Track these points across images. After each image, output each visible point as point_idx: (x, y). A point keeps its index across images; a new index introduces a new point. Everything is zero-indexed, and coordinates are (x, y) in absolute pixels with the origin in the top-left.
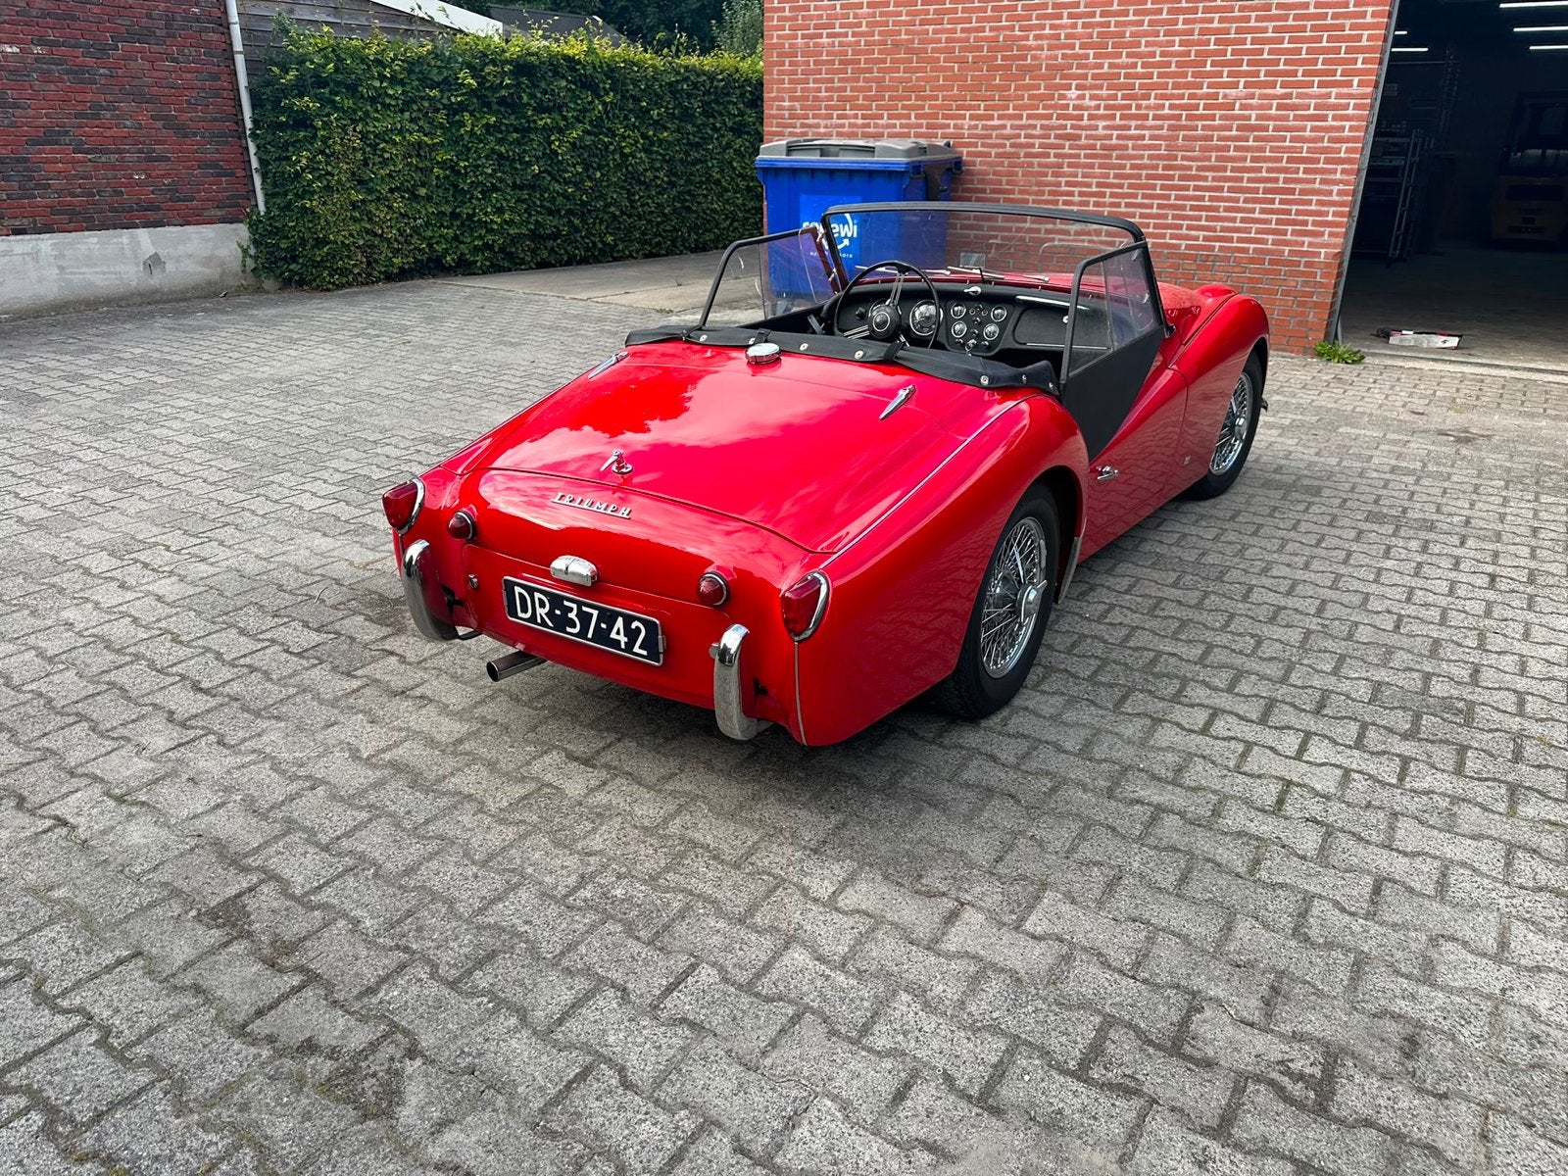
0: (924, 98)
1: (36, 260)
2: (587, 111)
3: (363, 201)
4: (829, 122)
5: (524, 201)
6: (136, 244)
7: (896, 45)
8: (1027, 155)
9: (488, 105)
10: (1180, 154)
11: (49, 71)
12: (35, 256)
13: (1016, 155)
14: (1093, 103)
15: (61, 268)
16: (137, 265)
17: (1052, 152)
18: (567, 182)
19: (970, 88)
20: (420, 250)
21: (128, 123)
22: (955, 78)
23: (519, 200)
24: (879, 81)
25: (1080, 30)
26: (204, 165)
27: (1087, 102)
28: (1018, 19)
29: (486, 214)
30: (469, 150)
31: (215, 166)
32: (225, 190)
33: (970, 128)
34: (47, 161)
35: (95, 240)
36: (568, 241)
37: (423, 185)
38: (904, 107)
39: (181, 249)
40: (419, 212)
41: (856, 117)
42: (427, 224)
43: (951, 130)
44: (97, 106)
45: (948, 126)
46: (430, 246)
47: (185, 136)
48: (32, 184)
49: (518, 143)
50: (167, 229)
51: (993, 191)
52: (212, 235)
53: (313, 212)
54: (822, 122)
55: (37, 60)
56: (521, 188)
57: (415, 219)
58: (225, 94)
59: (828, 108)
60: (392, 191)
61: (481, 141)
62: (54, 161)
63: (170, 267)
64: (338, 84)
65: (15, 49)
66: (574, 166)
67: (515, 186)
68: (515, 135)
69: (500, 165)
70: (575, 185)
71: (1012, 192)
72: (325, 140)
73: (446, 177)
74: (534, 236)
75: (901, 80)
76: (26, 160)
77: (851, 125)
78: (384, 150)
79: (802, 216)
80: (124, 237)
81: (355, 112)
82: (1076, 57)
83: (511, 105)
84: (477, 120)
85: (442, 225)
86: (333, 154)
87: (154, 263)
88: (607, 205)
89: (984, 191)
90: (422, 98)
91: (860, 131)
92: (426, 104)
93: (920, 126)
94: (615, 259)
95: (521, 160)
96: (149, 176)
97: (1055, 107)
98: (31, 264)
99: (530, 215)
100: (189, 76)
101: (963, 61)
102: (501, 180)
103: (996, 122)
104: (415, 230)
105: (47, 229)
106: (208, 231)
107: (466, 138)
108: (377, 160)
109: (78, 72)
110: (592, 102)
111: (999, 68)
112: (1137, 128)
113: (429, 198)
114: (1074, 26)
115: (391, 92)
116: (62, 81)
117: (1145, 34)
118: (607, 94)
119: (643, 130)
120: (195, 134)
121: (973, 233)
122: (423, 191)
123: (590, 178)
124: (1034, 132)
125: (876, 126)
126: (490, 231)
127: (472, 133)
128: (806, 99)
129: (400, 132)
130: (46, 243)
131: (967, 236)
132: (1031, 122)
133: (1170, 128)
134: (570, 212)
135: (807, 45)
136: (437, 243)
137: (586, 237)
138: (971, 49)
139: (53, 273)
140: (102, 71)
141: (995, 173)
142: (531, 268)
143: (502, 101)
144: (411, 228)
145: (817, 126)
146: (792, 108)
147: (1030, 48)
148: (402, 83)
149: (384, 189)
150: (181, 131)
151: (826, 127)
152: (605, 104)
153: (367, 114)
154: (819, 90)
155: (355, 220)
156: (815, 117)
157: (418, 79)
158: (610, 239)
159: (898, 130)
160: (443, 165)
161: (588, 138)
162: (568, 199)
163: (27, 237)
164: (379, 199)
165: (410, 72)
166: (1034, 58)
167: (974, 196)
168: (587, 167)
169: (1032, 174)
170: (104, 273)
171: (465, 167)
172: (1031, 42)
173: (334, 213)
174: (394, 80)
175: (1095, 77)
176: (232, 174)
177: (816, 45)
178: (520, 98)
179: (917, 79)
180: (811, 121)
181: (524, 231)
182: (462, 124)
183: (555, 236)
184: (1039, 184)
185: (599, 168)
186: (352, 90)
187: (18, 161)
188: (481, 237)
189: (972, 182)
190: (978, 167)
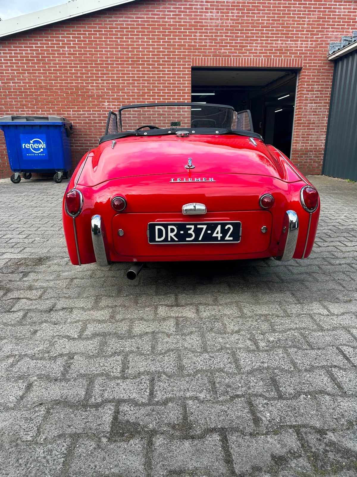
0: (55, 105)
4: (17, 112)
7: (41, 87)
8: (94, 123)
10: (142, 122)
13: (91, 123)
14: (113, 107)
17: (103, 122)
19: (71, 102)
22: (65, 98)
24: (36, 99)
25: (105, 84)
27: (111, 106)
28: (84, 80)
33: (73, 114)
41: (28, 111)
51: (84, 135)
54: (15, 113)
59: (16, 108)
71: (91, 135)
75: (45, 99)
77: (27, 114)
79: (21, 142)
82: (105, 92)
89: (81, 135)
97: (101, 108)
101: (67, 93)
103: (82, 113)
111: (80, 95)
112: (128, 114)
114: (103, 83)
117: (126, 87)
121: (79, 148)
124: (95, 116)
125: (37, 114)
128: (7, 105)
132: (94, 112)
133: (138, 114)
135: (4, 86)
138: (69, 89)
141: (84, 129)
145: (13, 114)
147: (90, 90)
151: (17, 114)
159: (46, 115)
166: (91, 92)
169: (97, 129)
172: (90, 88)
175: (112, 99)
177: (9, 86)
179: (51, 98)
180: (10, 113)
184: (100, 132)
189: (76, 132)
190: (78, 127)
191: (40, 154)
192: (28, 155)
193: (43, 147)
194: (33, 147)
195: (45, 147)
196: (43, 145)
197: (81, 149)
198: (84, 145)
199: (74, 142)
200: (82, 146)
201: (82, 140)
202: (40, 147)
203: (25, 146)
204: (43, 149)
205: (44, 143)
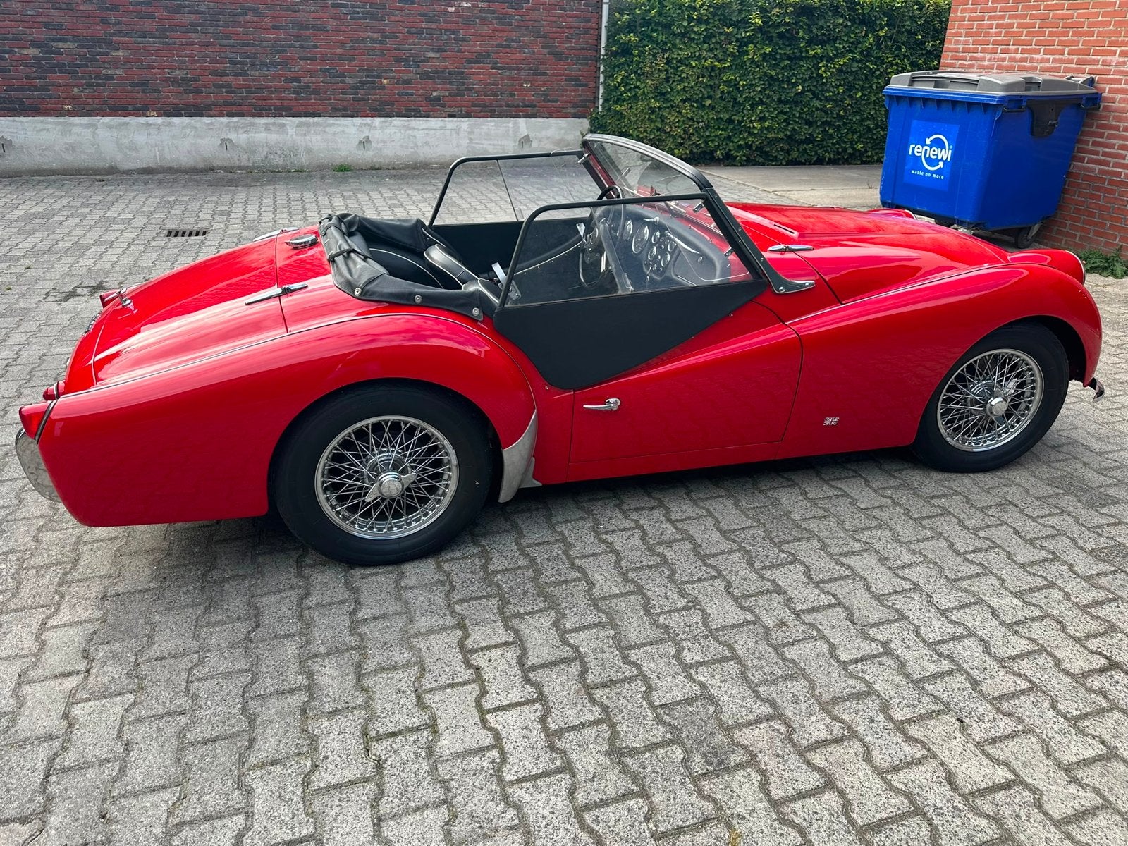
0: (1080, 35)
1: (458, 134)
2: (860, 43)
3: (660, 108)
4: (993, 56)
5: (785, 113)
6: (516, 129)
9: (770, 39)
11: (485, 18)
12: (457, 131)
15: (471, 140)
16: (515, 141)
18: (828, 100)
20: (697, 145)
21: (526, 51)
23: (782, 112)
24: (1044, 17)
26: (569, 79)
29: (751, 121)
30: (749, 72)
31: (576, 79)
32: (580, 96)
33: (1118, 64)
34: (474, 74)
35: (493, 124)
36: (820, 145)
37: (710, 97)
38: (1060, 43)
39: (544, 133)
40: (703, 117)
41: (1016, 51)
42: (707, 127)
43: (1099, 67)
44: (510, 40)
45: (1097, 62)
46: (706, 142)
47: (561, 59)
48: (463, 87)
49: (790, 67)
50: (538, 119)
52: (565, 126)
53: (622, 114)
54: (988, 56)
55: (480, 11)
56: (786, 102)
57: (698, 123)
58: (592, 31)
59: (995, 43)
60: (684, 101)
61: (757, 66)
62: (479, 74)
63: (535, 144)
64: (658, 24)
65: (469, 5)
66: (837, 87)
67: (780, 101)
68: (787, 62)
69: (770, 85)
70: (836, 101)
72: (638, 63)
73: (729, 93)
74: (790, 139)
75: (1063, 17)
76: (463, 73)
77: (1012, 59)
78: (682, 71)
79: (911, 138)
80: (510, 123)
81: (665, 43)
83: (788, 38)
84: (759, 49)
85: (719, 128)
86: (643, 74)
87: (526, 140)
88: (863, 120)
89: (1117, 128)
90: (721, 34)
91: (1017, 65)
92: (722, 38)
93: (1071, 61)
94: (863, 163)
95: (789, 82)
96: (532, 85)
98: (455, 135)
99: (788, 124)
100: (571, 19)
102: (768, 96)
104: (697, 130)
105: (468, 115)
106: (563, 123)
107: (748, 63)
108: (677, 78)
109: (502, 19)
110: (866, 35)
113: (712, 108)
115: (696, 29)
116: (493, 24)
118: (882, 29)
119: (913, 58)
120: (567, 58)
121: (1097, 167)
122: (708, 102)
123: (850, 97)
125: (1032, 60)
126: (751, 134)
127: (752, 60)
128: (978, 34)
129: (699, 58)
130: (465, 124)
131: (1092, 170)
134: (825, 123)
136: (712, 141)
137: (838, 143)
139: (465, 142)
140: (516, 17)
142: (781, 164)
143: (781, 35)
144: (694, 129)
145: (983, 59)
146: (966, 43)
148: (707, 22)
149: (677, 100)
150: (559, 56)
151: (990, 60)
152: (878, 37)
153: (674, 45)
154: (991, 27)
155: (652, 121)
156: (983, 51)
157: (720, 20)
158: (860, 146)
159: (1050, 65)
160: (728, 83)
161: (855, 65)
162: (826, 112)
163: (455, 119)
164: (672, 107)
165: (714, 14)
167: (1107, 132)
168: (850, 88)
170: (494, 145)
171: (743, 85)
173: (636, 115)
174: (699, 21)
176: (586, 85)
178: (798, 33)
179: (1079, 16)
180: (979, 55)
181: (780, 136)
182: (747, 53)
183: (807, 141)
185: (862, 89)
186: (667, 27)
187: (458, 73)
188: (744, 139)
189: (1107, 118)
190: (1117, 104)
191: (934, 175)
192: (913, 172)
193: (944, 159)
194: (927, 156)
195: (949, 160)
196: (946, 154)
197: (1101, 172)
198: (1112, 160)
199: (1090, 147)
200: (1107, 164)
201: (1112, 146)
202: (940, 158)
203: (914, 148)
204: (945, 162)
205: (951, 147)
